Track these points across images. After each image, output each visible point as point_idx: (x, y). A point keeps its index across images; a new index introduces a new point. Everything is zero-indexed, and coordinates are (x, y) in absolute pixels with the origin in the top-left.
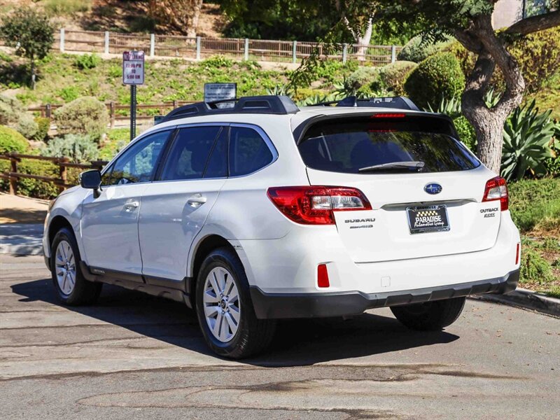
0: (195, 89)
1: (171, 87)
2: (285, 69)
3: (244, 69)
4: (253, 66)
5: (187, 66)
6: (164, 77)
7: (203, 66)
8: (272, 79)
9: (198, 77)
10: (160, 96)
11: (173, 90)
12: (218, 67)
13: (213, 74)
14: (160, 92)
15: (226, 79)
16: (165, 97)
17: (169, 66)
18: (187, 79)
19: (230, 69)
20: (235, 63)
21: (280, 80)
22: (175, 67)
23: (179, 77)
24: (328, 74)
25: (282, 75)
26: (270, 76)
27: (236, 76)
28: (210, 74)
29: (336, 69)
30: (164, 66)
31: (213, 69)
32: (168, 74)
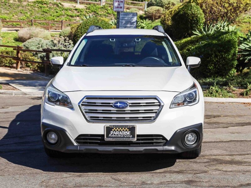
0: (34, 15)
1: (21, 13)
2: (75, 7)
3: (55, 6)
4: (59, 5)
5: (27, 3)
6: (16, 7)
7: (35, 3)
8: (69, 11)
9: (33, 8)
10: (17, 17)
11: (22, 14)
12: (42, 4)
13: (41, 7)
14: (16, 15)
15: (47, 10)
16: (19, 17)
17: (17, 2)
18: (28, 9)
19: (49, 6)
20: (50, 3)
21: (74, 12)
22: (21, 3)
23: (24, 8)
24: (96, 11)
25: (74, 10)
26: (69, 10)
27: (52, 9)
28: (40, 8)
29: (99, 9)
30: (15, 2)
31: (40, 5)
32: (18, 6)
